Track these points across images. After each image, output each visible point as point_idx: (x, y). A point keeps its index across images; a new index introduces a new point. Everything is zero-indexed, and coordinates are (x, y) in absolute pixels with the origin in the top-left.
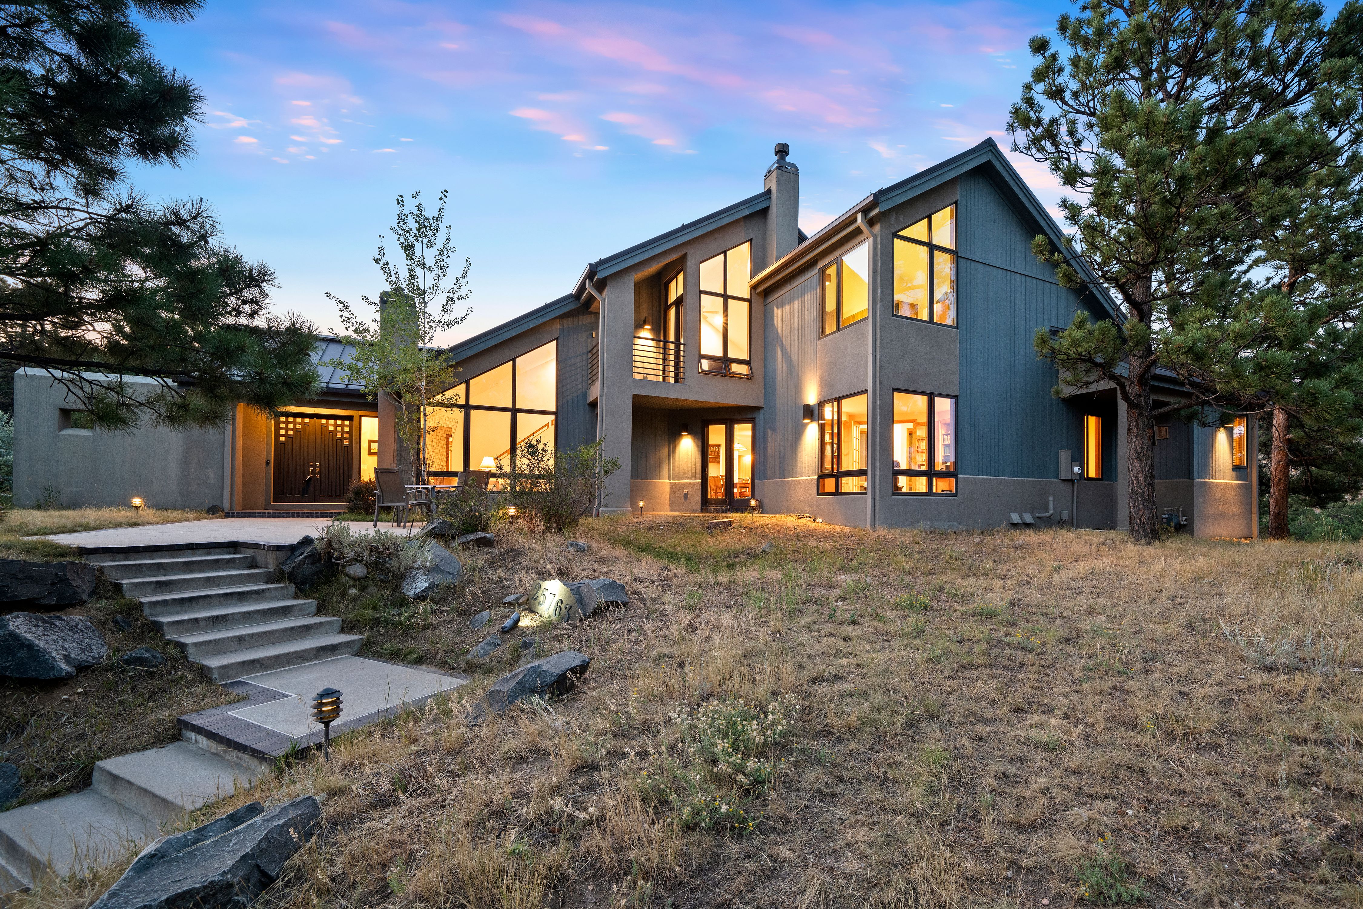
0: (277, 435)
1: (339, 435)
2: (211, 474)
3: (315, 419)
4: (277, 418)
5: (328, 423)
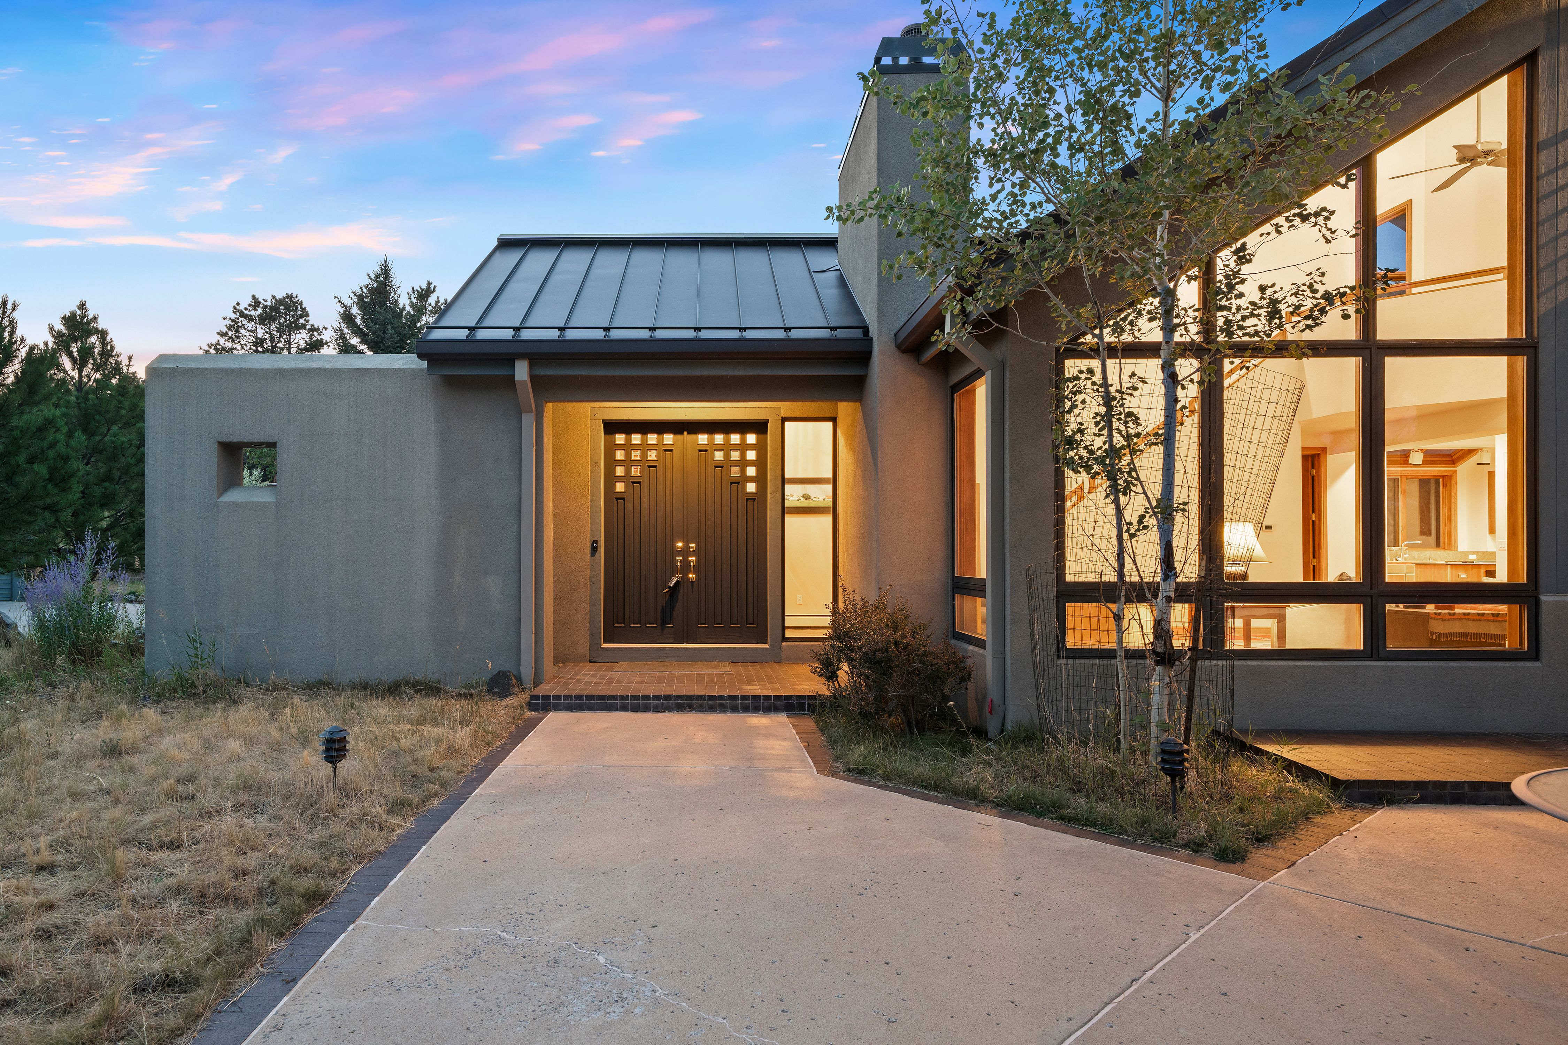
0: (611, 479)
1: (736, 472)
2: (495, 586)
3: (685, 433)
4: (609, 437)
5: (711, 441)
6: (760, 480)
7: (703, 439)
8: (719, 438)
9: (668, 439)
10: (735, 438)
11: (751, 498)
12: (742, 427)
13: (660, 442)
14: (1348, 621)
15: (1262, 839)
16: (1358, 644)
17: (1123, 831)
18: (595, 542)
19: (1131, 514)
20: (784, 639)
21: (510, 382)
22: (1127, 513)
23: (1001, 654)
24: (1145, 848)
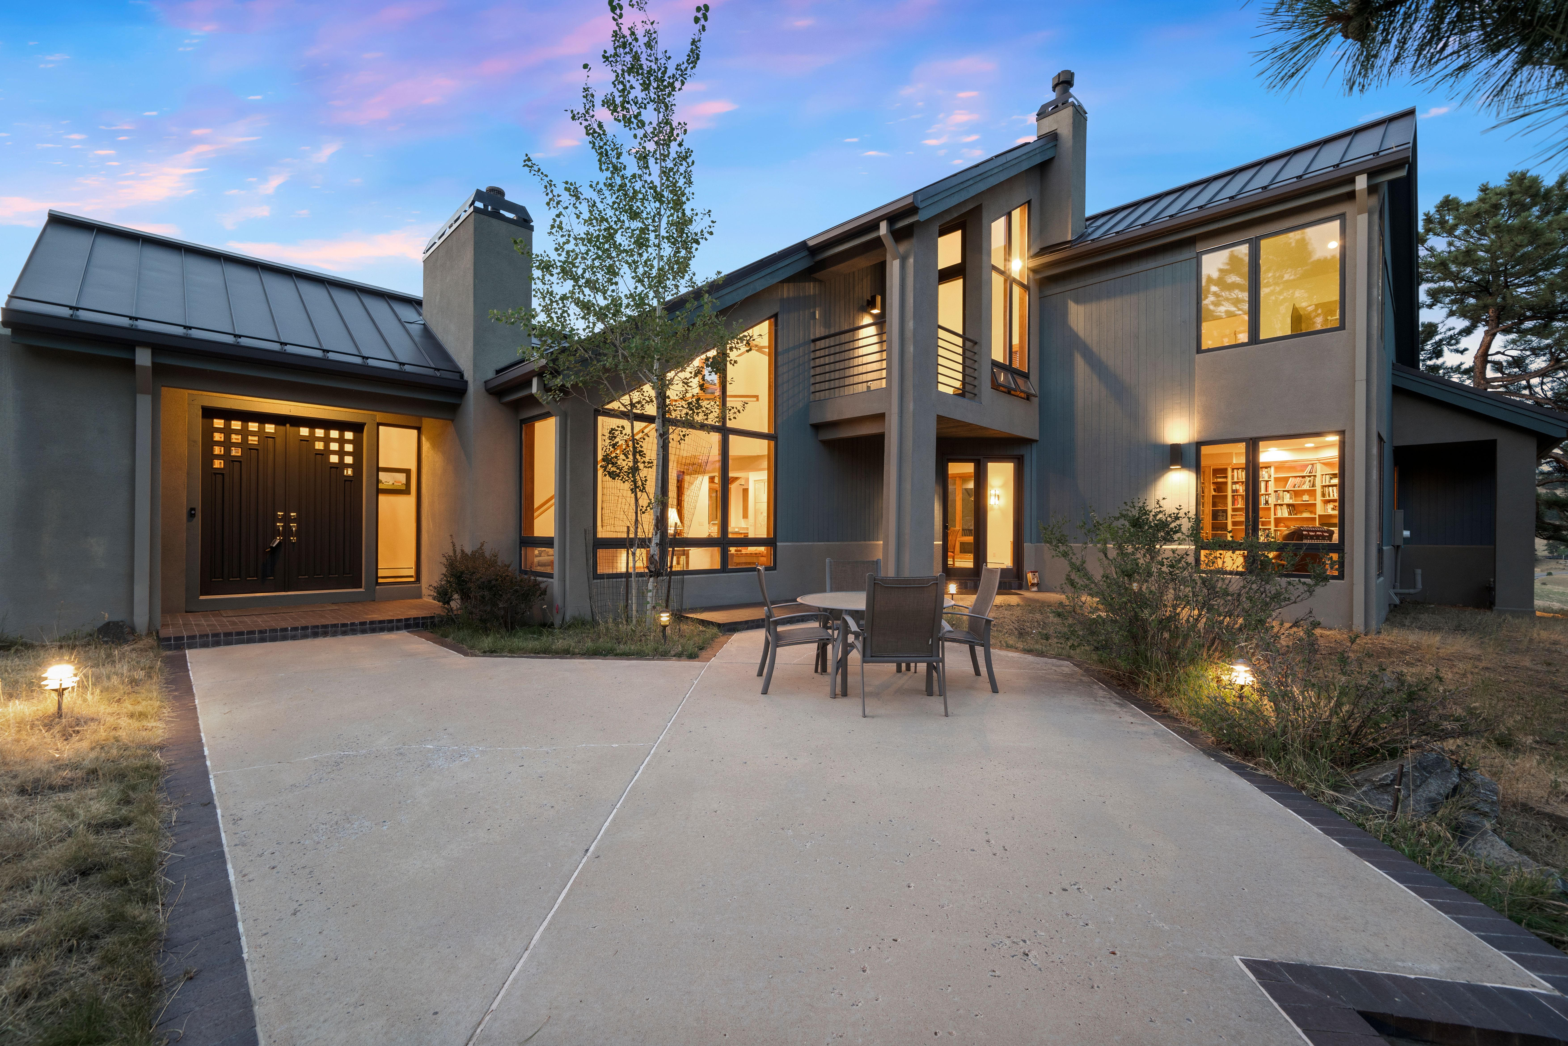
0: (208, 456)
1: (334, 459)
3: (288, 425)
4: (207, 421)
5: (312, 434)
6: (357, 466)
7: (304, 431)
8: (320, 433)
9: (270, 428)
10: (334, 434)
11: (348, 479)
12: (342, 426)
13: (261, 431)
14: (712, 556)
15: (701, 649)
16: (717, 566)
17: (648, 655)
18: (194, 509)
19: (643, 501)
20: (377, 584)
21: (130, 365)
22: (640, 502)
23: (563, 580)
24: (658, 659)
